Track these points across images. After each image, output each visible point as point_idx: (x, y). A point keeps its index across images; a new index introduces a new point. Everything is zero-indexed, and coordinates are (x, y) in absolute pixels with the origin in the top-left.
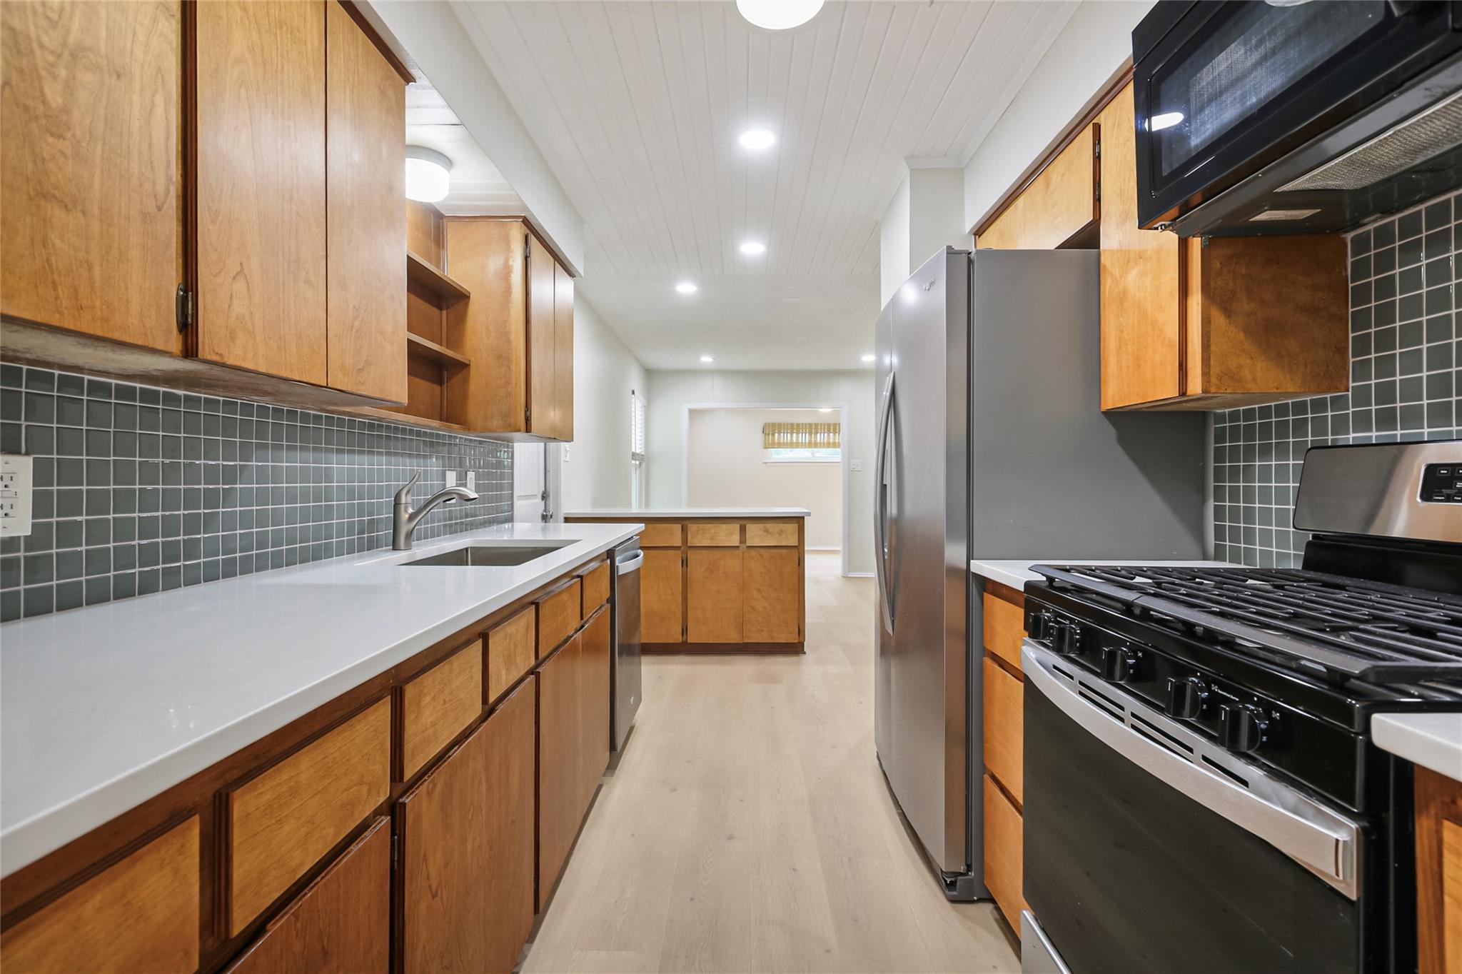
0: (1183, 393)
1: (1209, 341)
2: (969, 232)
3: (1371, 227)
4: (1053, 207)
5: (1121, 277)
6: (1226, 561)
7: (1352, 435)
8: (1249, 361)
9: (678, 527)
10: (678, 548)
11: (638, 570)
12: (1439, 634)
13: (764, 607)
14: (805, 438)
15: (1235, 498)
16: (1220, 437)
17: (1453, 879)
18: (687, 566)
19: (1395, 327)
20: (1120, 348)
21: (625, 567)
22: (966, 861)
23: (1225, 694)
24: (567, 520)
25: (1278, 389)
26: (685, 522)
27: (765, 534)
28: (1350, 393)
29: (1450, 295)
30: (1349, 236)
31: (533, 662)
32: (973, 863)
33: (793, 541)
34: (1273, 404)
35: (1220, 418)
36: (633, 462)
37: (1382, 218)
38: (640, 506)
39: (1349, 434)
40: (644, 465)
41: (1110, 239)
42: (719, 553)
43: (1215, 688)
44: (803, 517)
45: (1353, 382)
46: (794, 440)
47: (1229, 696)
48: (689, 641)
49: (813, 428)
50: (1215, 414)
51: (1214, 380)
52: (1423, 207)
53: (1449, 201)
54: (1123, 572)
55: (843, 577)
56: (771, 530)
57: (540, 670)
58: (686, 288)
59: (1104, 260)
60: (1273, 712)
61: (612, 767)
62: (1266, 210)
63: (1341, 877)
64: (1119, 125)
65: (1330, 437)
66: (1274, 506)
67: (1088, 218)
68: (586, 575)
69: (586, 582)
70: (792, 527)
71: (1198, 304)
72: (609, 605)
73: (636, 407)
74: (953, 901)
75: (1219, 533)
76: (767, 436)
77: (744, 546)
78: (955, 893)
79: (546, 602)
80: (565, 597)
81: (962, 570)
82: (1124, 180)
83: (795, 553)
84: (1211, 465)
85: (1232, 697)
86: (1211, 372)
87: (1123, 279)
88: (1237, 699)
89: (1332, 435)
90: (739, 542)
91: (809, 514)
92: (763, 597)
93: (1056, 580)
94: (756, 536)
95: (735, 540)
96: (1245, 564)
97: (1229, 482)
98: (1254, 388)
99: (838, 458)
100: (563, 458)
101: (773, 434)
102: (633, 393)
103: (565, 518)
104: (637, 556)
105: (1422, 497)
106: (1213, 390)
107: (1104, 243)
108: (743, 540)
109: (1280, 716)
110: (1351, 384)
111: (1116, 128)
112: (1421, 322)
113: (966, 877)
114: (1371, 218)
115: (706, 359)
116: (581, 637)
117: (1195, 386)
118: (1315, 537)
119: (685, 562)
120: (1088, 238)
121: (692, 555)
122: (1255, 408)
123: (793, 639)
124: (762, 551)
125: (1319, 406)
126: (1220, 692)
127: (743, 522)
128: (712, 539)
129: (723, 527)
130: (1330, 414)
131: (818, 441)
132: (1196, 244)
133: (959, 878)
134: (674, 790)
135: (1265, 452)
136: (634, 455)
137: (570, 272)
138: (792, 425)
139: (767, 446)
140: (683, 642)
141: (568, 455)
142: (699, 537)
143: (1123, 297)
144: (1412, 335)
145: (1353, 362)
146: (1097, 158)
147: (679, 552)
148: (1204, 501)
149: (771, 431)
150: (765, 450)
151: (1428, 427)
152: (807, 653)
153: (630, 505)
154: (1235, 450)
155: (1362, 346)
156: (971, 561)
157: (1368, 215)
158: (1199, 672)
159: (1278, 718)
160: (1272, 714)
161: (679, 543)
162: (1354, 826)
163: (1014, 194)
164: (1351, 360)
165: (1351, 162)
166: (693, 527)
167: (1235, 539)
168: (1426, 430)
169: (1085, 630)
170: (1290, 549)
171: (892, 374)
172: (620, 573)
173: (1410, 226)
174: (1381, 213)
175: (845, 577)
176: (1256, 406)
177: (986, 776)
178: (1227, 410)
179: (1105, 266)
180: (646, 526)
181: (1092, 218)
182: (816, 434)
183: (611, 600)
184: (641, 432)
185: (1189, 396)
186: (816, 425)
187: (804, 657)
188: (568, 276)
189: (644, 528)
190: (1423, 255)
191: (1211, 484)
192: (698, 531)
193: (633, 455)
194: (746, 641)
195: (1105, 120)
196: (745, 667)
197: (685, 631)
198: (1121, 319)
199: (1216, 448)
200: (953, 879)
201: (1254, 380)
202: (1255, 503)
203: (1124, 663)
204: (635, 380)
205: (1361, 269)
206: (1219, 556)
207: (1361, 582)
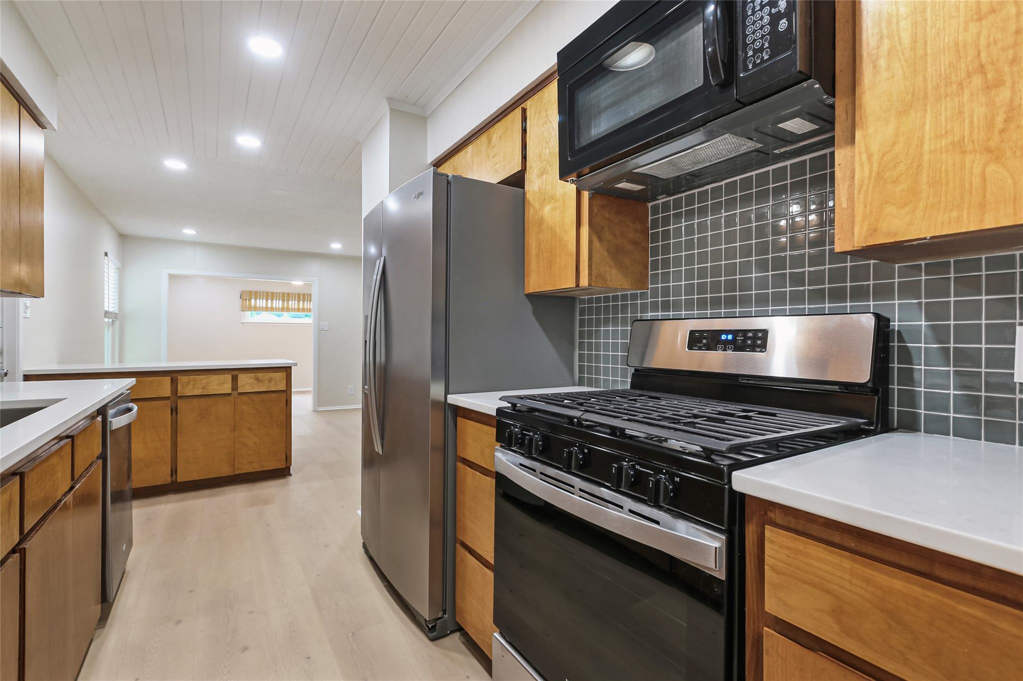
0: (577, 285)
1: (592, 254)
2: (430, 164)
3: (660, 201)
4: (494, 156)
5: (540, 209)
6: (585, 386)
7: (650, 314)
8: (609, 269)
9: (167, 380)
10: (168, 398)
11: (129, 426)
12: (726, 421)
13: (255, 443)
14: (278, 304)
15: (590, 349)
16: (582, 313)
17: (769, 556)
18: (177, 414)
19: (670, 257)
20: (539, 254)
21: (118, 422)
22: (443, 608)
23: (644, 470)
24: (27, 378)
25: (621, 286)
26: (175, 375)
27: (256, 382)
28: (649, 291)
29: (694, 242)
30: (650, 205)
31: (16, 538)
32: (447, 609)
33: (282, 387)
34: (611, 295)
35: (582, 301)
36: (106, 320)
37: (666, 197)
38: (113, 361)
39: (648, 313)
40: (117, 323)
41: (533, 185)
42: (210, 401)
43: (638, 467)
44: (291, 367)
45: (651, 285)
46: (269, 305)
47: (647, 471)
48: (178, 481)
49: (285, 297)
50: (580, 299)
51: (593, 279)
52: (683, 195)
53: (695, 193)
54: (551, 397)
55: (313, 411)
56: (261, 379)
57: (27, 545)
58: (175, 165)
59: (529, 196)
60: (676, 478)
61: (103, 618)
62: (624, 182)
63: (718, 569)
64: (539, 112)
65: (639, 315)
66: (611, 353)
67: (518, 168)
68: (78, 435)
69: (78, 442)
70: (281, 375)
71: (586, 232)
72: (100, 461)
73: (109, 270)
74: (433, 640)
75: (581, 368)
76: (244, 301)
77: (236, 392)
78: (435, 633)
79: (32, 470)
80: (55, 460)
81: (442, 402)
82: (542, 148)
83: (283, 397)
84: (577, 329)
85: (649, 471)
86: (593, 273)
87: (541, 210)
88: (652, 473)
89: (640, 314)
90: (231, 390)
91: (296, 364)
92: (254, 434)
93: (518, 405)
94: (246, 383)
95: (227, 388)
96: (603, 388)
97: (587, 340)
98: (611, 285)
99: (309, 321)
100: (22, 315)
101: (250, 300)
102: (106, 254)
103: (25, 376)
104: (129, 410)
105: (688, 348)
106: (593, 285)
107: (528, 187)
108: (235, 387)
109: (680, 480)
110: (650, 286)
111: (537, 114)
112: (682, 255)
113: (443, 620)
114: (662, 197)
115: (189, 232)
116: (72, 498)
117: (584, 282)
118: (636, 370)
119: (174, 411)
120: (517, 181)
121: (181, 404)
122: (601, 297)
123: (281, 465)
124: (253, 396)
125: (634, 297)
126: (641, 469)
127: (235, 373)
128: (203, 388)
129: (215, 378)
130: (639, 302)
131: (290, 307)
132: (586, 195)
133: (438, 622)
134: (179, 622)
135: (606, 322)
136: (107, 314)
137: (38, 121)
138: (267, 293)
139: (243, 309)
140: (172, 482)
141: (28, 311)
142: (187, 388)
143: (541, 222)
144: (678, 262)
145: (651, 274)
146: (524, 131)
147: (168, 402)
148: (573, 351)
149: (247, 296)
150: (242, 312)
151: (685, 311)
152: (293, 475)
153: (102, 361)
154: (590, 320)
155: (655, 266)
156: (448, 396)
157: (659, 195)
158: (627, 458)
159: (678, 481)
160: (674, 479)
161: (168, 393)
162: (724, 537)
163: (465, 143)
164: (650, 273)
165: (670, 162)
166: (183, 379)
167: (590, 373)
168: (683, 313)
169: (545, 438)
170: (618, 378)
171: (382, 259)
172: (114, 428)
173: (677, 204)
174: (667, 195)
175: (315, 411)
176: (602, 295)
177: (458, 545)
178: (586, 297)
179: (529, 201)
180: (137, 381)
181: (521, 169)
182: (288, 301)
183: (103, 457)
184: (115, 292)
185: (581, 287)
186: (288, 294)
187: (290, 479)
188: (38, 127)
189: (135, 383)
190: (683, 220)
191: (577, 340)
192: (189, 382)
193: (105, 313)
194: (237, 473)
195: (530, 105)
196: (238, 495)
197: (174, 471)
198: (540, 236)
199: (580, 319)
200: (434, 624)
201: (611, 280)
202: (601, 352)
203: (577, 457)
204: (108, 243)
205: (655, 224)
206: (581, 383)
207: (669, 395)
